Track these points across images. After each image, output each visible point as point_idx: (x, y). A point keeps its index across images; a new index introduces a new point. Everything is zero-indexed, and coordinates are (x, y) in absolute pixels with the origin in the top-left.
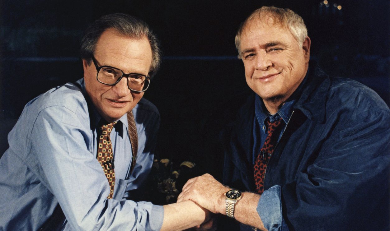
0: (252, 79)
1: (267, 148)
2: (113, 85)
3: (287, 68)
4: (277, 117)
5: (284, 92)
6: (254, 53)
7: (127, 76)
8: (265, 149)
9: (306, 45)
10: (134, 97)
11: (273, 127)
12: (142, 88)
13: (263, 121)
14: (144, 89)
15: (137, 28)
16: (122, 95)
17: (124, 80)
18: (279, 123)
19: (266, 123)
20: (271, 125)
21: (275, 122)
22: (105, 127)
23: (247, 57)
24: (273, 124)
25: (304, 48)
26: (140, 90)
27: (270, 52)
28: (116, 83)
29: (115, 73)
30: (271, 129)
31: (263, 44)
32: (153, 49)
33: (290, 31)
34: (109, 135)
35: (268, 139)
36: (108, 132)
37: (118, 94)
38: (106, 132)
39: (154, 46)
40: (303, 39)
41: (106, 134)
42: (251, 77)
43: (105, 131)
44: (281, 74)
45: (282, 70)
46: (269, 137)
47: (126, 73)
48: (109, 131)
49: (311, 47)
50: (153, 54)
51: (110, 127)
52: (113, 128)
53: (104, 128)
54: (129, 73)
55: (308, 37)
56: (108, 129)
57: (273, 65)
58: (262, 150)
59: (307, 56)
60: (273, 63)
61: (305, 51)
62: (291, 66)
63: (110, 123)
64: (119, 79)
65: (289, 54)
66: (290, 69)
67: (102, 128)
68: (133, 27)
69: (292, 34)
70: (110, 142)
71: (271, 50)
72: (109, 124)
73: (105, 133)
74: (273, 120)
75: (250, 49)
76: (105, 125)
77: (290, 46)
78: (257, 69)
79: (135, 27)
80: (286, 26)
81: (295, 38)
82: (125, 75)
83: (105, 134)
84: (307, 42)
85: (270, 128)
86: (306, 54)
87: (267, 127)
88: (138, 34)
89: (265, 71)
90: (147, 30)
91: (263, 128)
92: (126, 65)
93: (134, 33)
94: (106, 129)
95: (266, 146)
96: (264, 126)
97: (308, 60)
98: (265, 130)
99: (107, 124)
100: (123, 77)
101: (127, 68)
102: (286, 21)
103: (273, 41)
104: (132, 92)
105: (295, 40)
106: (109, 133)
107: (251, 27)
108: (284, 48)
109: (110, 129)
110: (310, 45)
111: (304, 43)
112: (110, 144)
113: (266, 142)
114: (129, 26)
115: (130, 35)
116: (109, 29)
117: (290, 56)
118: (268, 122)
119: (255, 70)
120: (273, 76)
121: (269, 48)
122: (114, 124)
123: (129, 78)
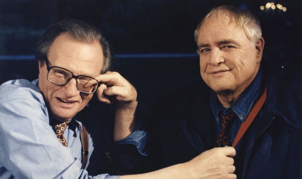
0: (206, 73)
1: (222, 140)
2: (63, 86)
3: (238, 67)
4: (230, 111)
5: (234, 88)
6: (209, 48)
7: (76, 77)
8: (220, 141)
9: (260, 45)
10: (83, 98)
11: (227, 120)
12: (91, 90)
13: (217, 114)
14: (93, 91)
15: (88, 33)
16: (71, 95)
17: (74, 81)
18: (232, 116)
19: (220, 116)
20: (224, 118)
21: (229, 115)
22: (59, 126)
23: (202, 51)
24: (226, 117)
25: (257, 48)
26: (89, 92)
27: (224, 49)
28: (66, 84)
29: (65, 74)
30: (225, 122)
31: (217, 41)
32: (105, 54)
33: (244, 31)
34: (63, 133)
35: (223, 132)
36: (61, 131)
37: (66, 94)
38: (60, 131)
39: (106, 52)
40: (256, 40)
41: (60, 132)
42: (205, 71)
43: (58, 130)
44: (232, 71)
45: (233, 67)
46: (223, 129)
47: (76, 75)
48: (63, 130)
49: (264, 47)
50: (104, 59)
51: (63, 126)
52: (66, 126)
53: (57, 127)
54: (78, 75)
55: (262, 38)
56: (62, 128)
57: (225, 62)
58: (217, 142)
59: (259, 56)
60: (226, 60)
61: (257, 51)
62: (242, 65)
63: (63, 122)
64: (69, 80)
65: (241, 53)
66: (241, 67)
67: (56, 127)
68: (85, 33)
69: (246, 34)
70: (64, 140)
71: (225, 47)
72: (63, 124)
73: (58, 131)
74: (226, 113)
75: (205, 45)
76: (59, 124)
77: (242, 45)
78: (210, 64)
79: (87, 32)
80: (241, 26)
81: (249, 38)
82: (74, 77)
83: (58, 133)
84: (260, 42)
85: (223, 121)
86: (258, 54)
87: (221, 119)
88: (89, 39)
89: (217, 66)
90: (100, 36)
91: (217, 120)
92: (76, 68)
93: (85, 37)
94: (59, 128)
95: (221, 138)
96: (218, 118)
97: (260, 59)
98: (219, 121)
99: (61, 123)
100: (72, 78)
101: (76, 70)
102: (242, 21)
103: (226, 39)
104: (81, 94)
105: (248, 40)
106: (63, 132)
107: (208, 24)
108: (237, 46)
109: (63, 128)
110: (263, 46)
111: (258, 43)
112: (64, 141)
113: (221, 135)
114: (80, 31)
115: (82, 39)
116: (63, 34)
117: (242, 55)
118: (222, 115)
119: (209, 65)
120: (224, 72)
121: (222, 45)
122: (68, 123)
123: (78, 80)
